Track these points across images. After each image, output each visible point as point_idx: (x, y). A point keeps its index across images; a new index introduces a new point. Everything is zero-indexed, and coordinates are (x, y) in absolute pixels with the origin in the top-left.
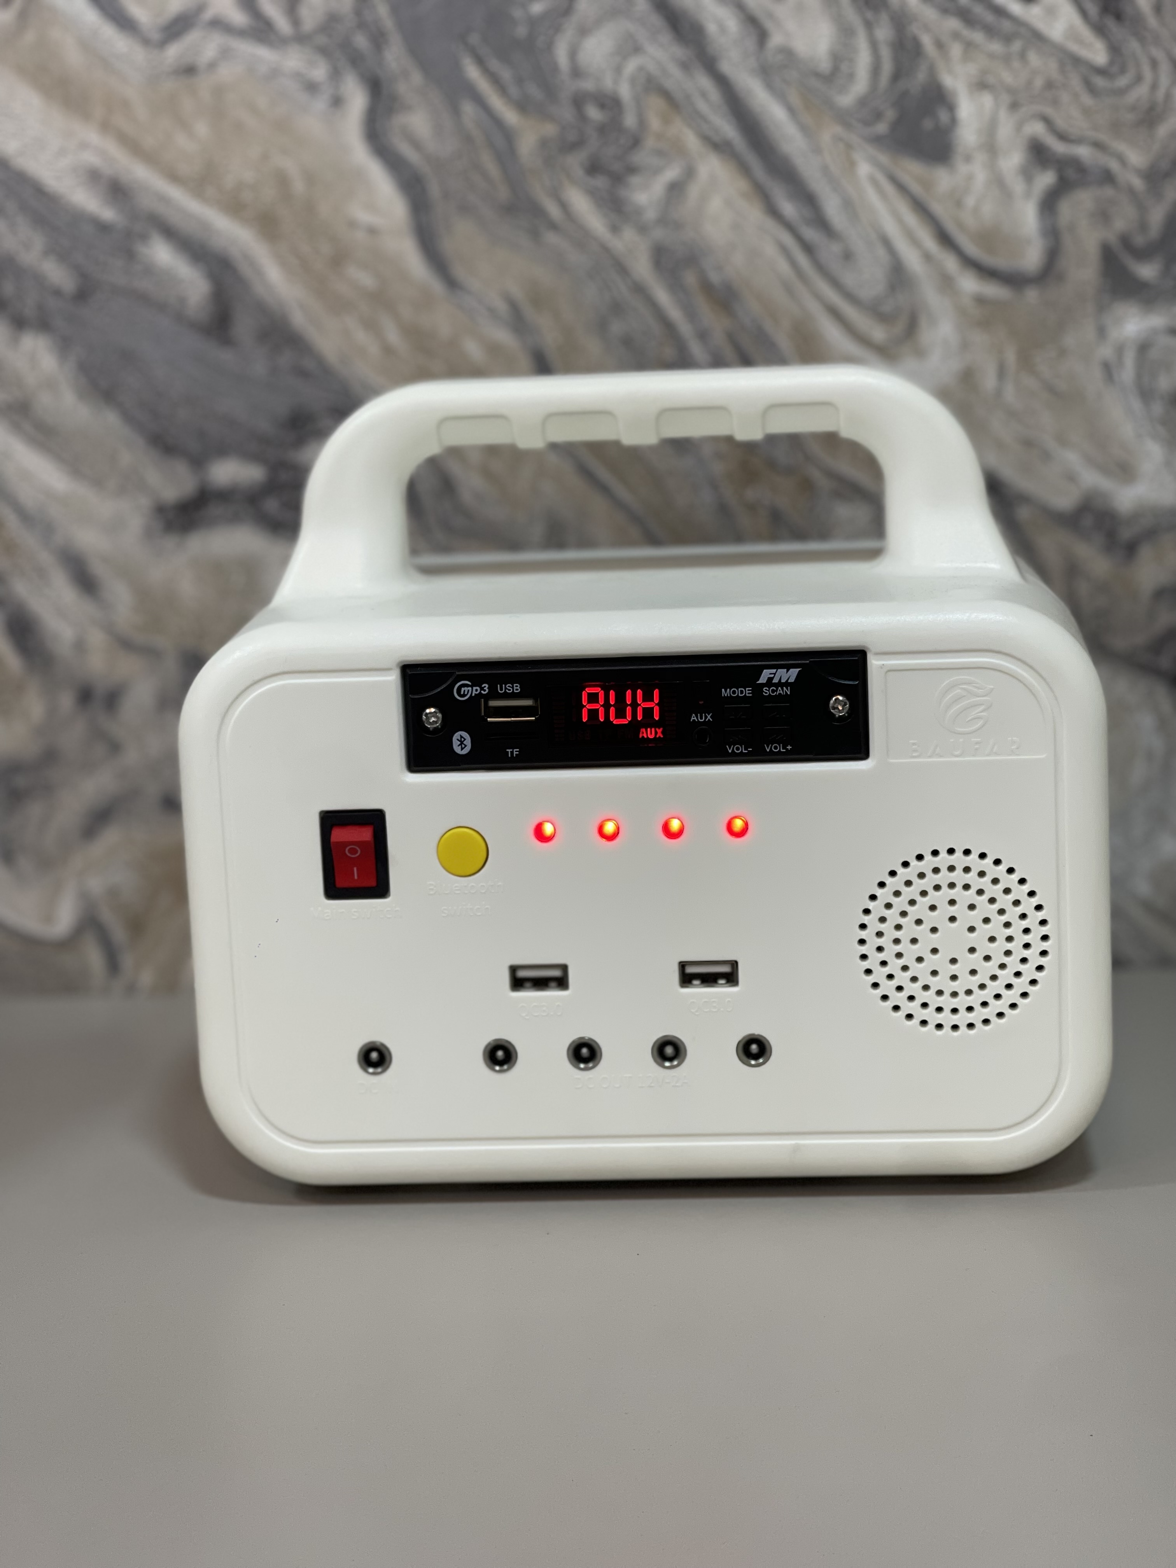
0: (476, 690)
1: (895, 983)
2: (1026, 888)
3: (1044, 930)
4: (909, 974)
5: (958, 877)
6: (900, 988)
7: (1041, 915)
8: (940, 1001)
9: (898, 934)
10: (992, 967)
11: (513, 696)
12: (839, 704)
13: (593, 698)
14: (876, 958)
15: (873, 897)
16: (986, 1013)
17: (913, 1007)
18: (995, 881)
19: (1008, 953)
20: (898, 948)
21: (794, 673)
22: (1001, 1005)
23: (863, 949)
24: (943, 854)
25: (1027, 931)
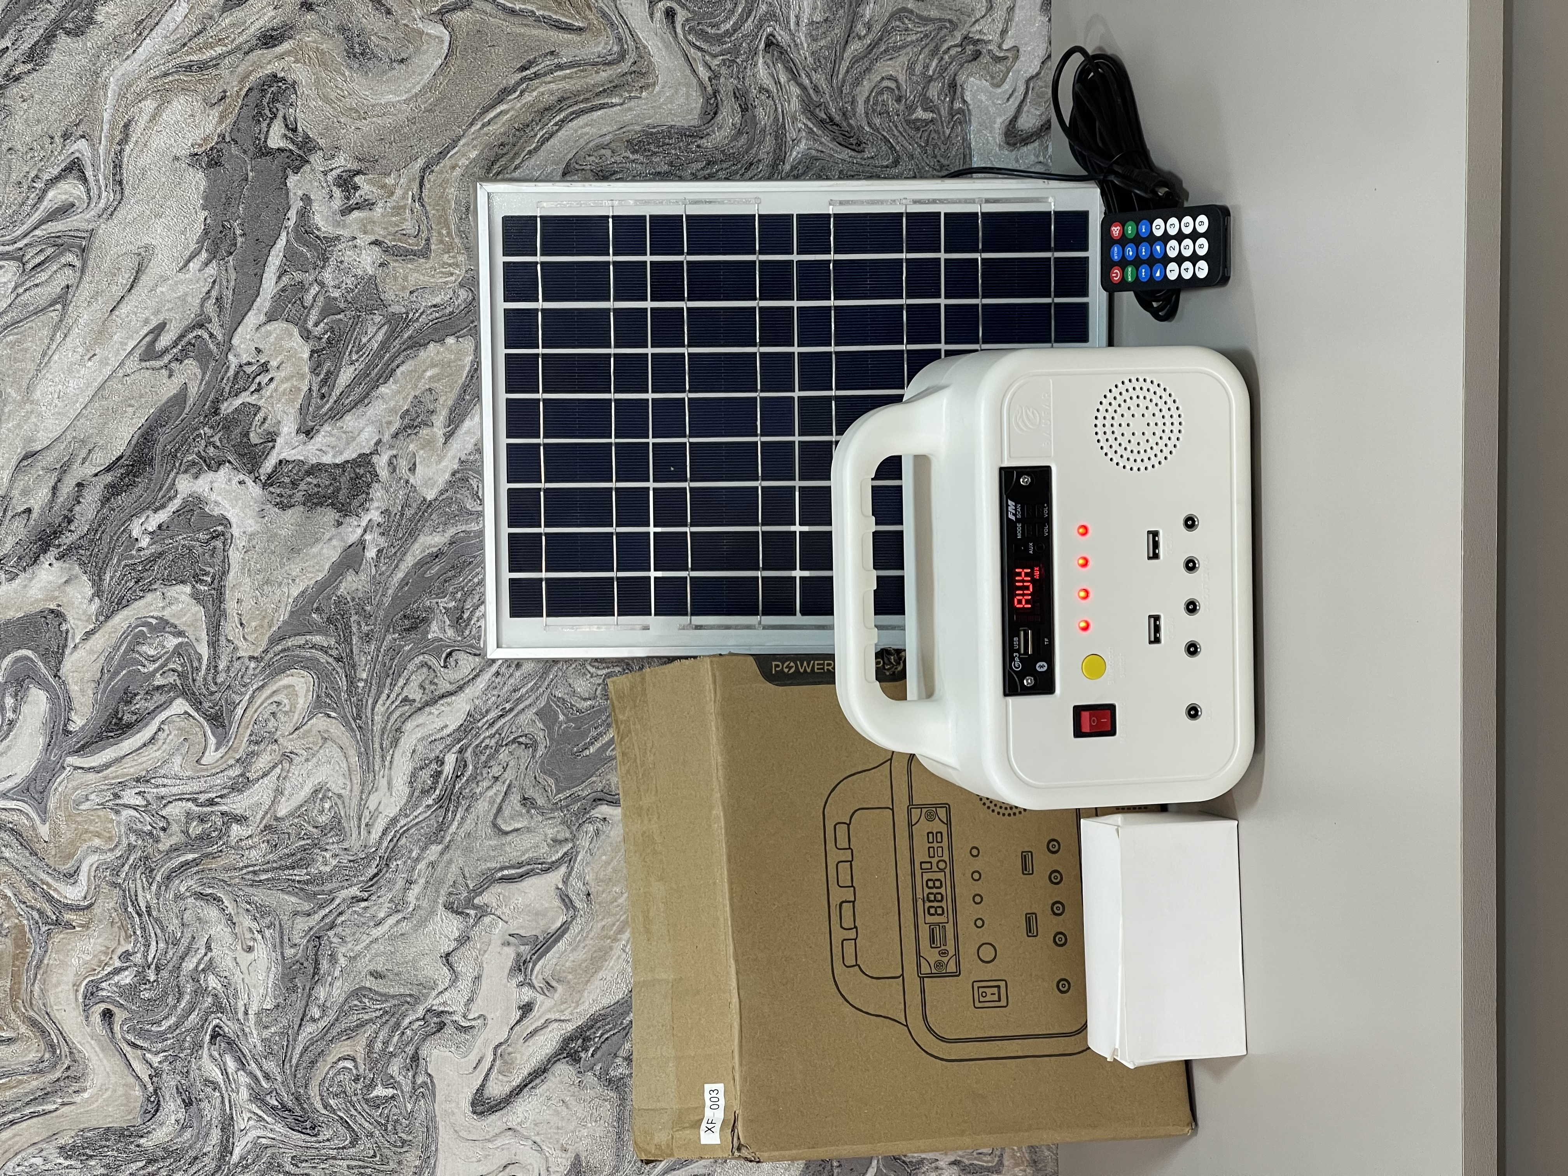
0: (1017, 659)
1: (1159, 453)
2: (1114, 389)
3: (1134, 380)
4: (1155, 446)
5: (1108, 422)
6: (1161, 451)
7: (1127, 382)
8: (1167, 431)
9: (1135, 452)
10: (1151, 406)
11: (1019, 641)
12: (1024, 481)
13: (1020, 602)
14: (1147, 463)
15: (1117, 464)
16: (1173, 409)
17: (1170, 444)
18: (1110, 404)
19: (1145, 398)
20: (1142, 452)
21: (1010, 502)
22: (1170, 401)
23: (1142, 469)
24: (1097, 430)
25: (1134, 389)
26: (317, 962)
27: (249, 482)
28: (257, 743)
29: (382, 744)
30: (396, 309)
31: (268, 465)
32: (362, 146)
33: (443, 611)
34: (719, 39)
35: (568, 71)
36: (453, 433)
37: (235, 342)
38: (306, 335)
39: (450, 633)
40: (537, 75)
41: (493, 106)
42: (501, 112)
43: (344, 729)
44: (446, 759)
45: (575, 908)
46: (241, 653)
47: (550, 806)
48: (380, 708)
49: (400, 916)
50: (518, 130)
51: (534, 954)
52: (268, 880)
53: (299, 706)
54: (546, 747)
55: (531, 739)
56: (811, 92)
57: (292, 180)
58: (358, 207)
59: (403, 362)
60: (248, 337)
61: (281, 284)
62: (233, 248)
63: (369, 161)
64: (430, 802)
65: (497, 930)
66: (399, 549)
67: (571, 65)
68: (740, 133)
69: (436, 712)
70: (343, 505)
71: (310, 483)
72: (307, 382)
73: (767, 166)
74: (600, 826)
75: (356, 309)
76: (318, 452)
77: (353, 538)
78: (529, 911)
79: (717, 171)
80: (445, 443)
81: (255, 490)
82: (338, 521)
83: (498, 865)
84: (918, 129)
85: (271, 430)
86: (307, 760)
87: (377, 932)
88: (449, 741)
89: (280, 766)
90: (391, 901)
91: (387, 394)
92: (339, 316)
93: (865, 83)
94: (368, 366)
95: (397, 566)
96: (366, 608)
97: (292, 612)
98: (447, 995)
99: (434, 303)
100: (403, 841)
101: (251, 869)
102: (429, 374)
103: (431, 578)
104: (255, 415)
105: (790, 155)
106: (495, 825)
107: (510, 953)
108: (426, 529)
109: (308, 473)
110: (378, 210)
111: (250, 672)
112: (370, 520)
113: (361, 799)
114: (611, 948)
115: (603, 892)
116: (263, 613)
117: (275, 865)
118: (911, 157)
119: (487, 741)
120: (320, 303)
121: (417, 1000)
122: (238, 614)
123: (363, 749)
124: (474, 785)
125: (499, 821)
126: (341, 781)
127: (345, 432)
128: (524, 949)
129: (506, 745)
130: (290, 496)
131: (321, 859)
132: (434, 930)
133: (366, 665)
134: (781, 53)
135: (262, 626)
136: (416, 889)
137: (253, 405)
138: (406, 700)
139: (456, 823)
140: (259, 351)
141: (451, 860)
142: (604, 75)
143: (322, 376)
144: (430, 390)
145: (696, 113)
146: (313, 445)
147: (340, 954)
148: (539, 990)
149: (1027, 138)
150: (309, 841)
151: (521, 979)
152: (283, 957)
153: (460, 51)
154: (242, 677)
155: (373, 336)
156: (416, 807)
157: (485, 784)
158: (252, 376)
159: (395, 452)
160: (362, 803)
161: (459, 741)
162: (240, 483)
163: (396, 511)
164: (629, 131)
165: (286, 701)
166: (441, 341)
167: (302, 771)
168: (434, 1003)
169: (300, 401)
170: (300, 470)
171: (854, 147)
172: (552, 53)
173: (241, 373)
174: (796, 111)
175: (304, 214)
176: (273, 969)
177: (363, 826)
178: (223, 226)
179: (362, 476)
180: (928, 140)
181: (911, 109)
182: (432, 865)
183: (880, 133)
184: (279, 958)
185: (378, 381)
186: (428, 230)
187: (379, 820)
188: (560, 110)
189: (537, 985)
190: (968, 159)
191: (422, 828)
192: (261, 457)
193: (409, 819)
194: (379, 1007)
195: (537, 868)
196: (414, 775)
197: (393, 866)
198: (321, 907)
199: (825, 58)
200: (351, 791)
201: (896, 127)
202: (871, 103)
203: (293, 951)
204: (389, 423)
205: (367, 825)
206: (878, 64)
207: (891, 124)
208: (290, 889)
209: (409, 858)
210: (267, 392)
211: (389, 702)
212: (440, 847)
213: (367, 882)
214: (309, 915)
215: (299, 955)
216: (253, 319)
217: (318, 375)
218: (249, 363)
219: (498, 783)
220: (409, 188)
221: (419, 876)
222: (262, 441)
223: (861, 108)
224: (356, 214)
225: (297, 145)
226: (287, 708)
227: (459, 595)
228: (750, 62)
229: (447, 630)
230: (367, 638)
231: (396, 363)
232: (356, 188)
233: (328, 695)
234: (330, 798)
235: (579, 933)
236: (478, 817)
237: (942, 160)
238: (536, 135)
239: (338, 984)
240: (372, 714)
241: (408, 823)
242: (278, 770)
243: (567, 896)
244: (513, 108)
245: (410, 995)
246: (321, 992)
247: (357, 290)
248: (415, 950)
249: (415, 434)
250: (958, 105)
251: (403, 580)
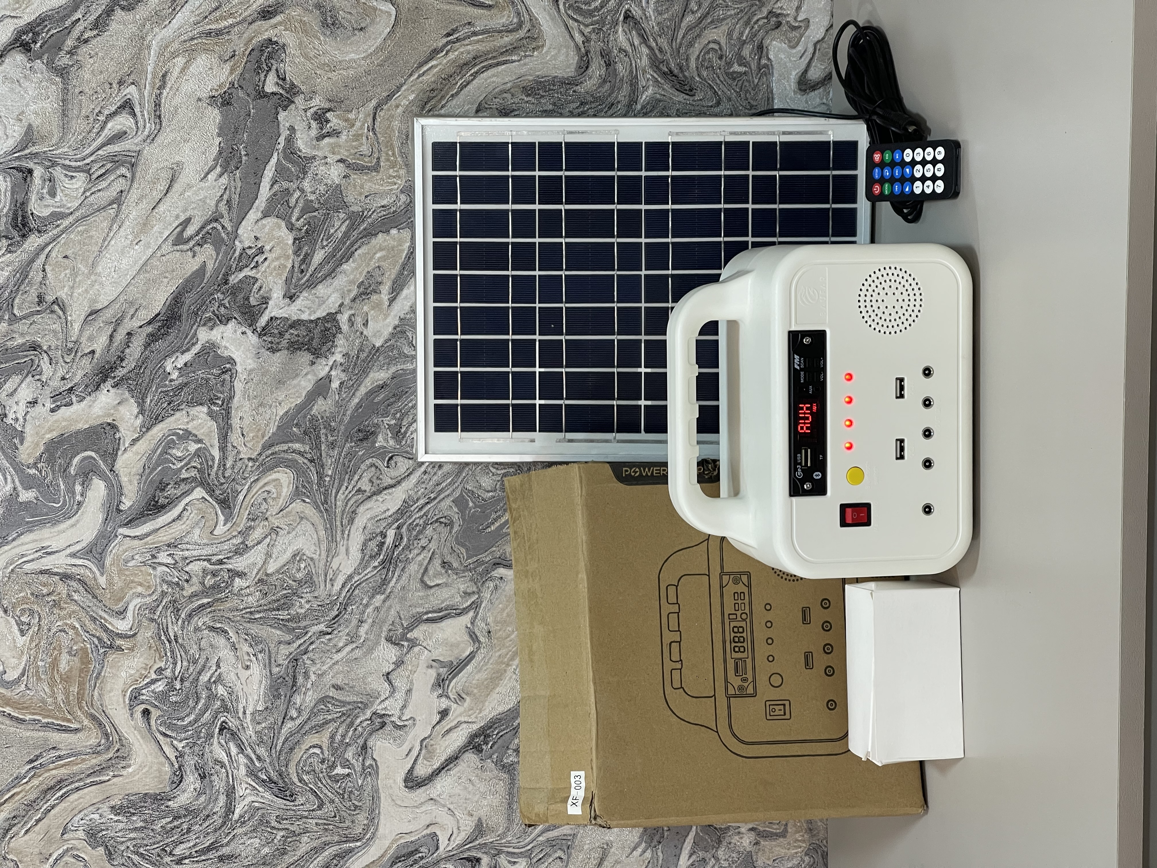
0: (799, 470)
1: (905, 322)
2: (873, 275)
3: (887, 268)
4: (902, 316)
5: (868, 299)
6: (907, 320)
7: (882, 269)
8: (912, 305)
9: (888, 320)
10: (900, 287)
11: (801, 457)
12: (807, 341)
13: (802, 428)
14: (896, 328)
15: (875, 329)
16: (916, 289)
17: (914, 315)
18: (870, 285)
19: (895, 281)
20: (893, 320)
21: (796, 356)
22: (914, 284)
23: (893, 333)
24: (860, 304)
25: (888, 274)
26: (295, 677)
27: (249, 333)
28: (253, 520)
29: (342, 522)
30: (355, 208)
31: (263, 321)
32: (332, 91)
33: (387, 427)
34: (590, 13)
35: (481, 37)
36: (395, 298)
37: (240, 232)
38: (291, 227)
39: (392, 442)
40: (458, 40)
41: (426, 62)
42: (432, 66)
43: (315, 511)
44: (388, 533)
45: (479, 642)
46: (242, 456)
47: (462, 568)
48: (341, 496)
49: (354, 645)
50: (444, 79)
51: (450, 674)
52: (261, 618)
53: (284, 494)
54: (459, 526)
55: (449, 520)
56: (657, 51)
57: (282, 115)
58: (329, 135)
59: (360, 247)
60: (249, 228)
61: (273, 190)
62: (239, 164)
63: (337, 102)
64: (376, 564)
65: (423, 657)
66: (355, 382)
67: (483, 32)
68: (604, 81)
69: (381, 500)
70: (316, 350)
71: (292, 334)
72: (291, 261)
73: (624, 106)
74: (498, 583)
75: (327, 209)
76: (298, 312)
77: (323, 374)
78: (447, 644)
79: (588, 109)
80: (389, 306)
81: (253, 339)
82: (312, 361)
83: (425, 611)
84: (734, 79)
85: (265, 295)
86: (289, 533)
87: (337, 657)
88: (390, 520)
89: (269, 537)
90: (348, 634)
91: (348, 270)
92: (314, 214)
93: (696, 45)
94: (334, 250)
95: (354, 394)
96: (332, 424)
97: (278, 426)
98: (387, 702)
99: (383, 204)
100: (357, 592)
101: (248, 610)
102: (378, 255)
103: (378, 403)
104: (254, 284)
105: (641, 98)
106: (422, 581)
107: (432, 674)
108: (375, 368)
109: (291, 326)
110: (343, 137)
111: (249, 469)
112: (335, 361)
113: (327, 561)
114: (505, 671)
115: (500, 630)
116: (258, 427)
117: (265, 608)
118: (730, 99)
119: (417, 521)
120: (301, 204)
121: (366, 706)
122: (240, 427)
123: (328, 526)
124: (408, 552)
125: (426, 579)
126: (313, 548)
127: (317, 297)
128: (443, 671)
129: (431, 523)
130: (278, 343)
131: (298, 604)
132: (379, 656)
133: (331, 465)
134: (636, 24)
135: (257, 437)
136: (365, 627)
137: (253, 278)
138: (359, 490)
139: (394, 579)
140: (257, 238)
141: (391, 606)
142: (507, 39)
143: (302, 257)
144: (379, 267)
145: (573, 68)
146: (295, 306)
147: (311, 672)
148: (453, 700)
149: (814, 86)
150: (290, 591)
151: (440, 692)
152: (271, 673)
153: (403, 22)
154: (243, 473)
155: (338, 228)
156: (365, 567)
157: (416, 551)
158: (252, 256)
159: (353, 312)
160: (328, 564)
161: (398, 520)
162: (242, 333)
163: (353, 354)
164: (524, 80)
165: (274, 490)
166: (388, 232)
167: (285, 541)
168: (378, 708)
169: (286, 275)
170: (285, 325)
171: (687, 92)
172: (469, 23)
173: (244, 254)
174: (645, 66)
175: (290, 140)
176: (264, 681)
177: (328, 581)
178: (232, 148)
179: (329, 329)
180: (741, 87)
181: (729, 64)
182: (377, 609)
183: (706, 82)
184: (268, 674)
185: (342, 260)
186: (379, 152)
187: (340, 576)
188: (475, 65)
189: (452, 697)
190: (770, 101)
191: (370, 583)
192: (257, 314)
193: (361, 576)
194: (338, 710)
195: (453, 613)
196: (365, 544)
197: (349, 609)
198: (298, 638)
199: (667, 27)
200: (320, 555)
201: (719, 77)
202: (701, 60)
203: (278, 669)
204: (349, 291)
205: (331, 580)
206: (706, 32)
207: (715, 75)
208: (276, 625)
209: (361, 604)
210: (262, 268)
211: (347, 492)
212: (383, 597)
213: (331, 621)
214: (289, 644)
215: (282, 672)
216: (253, 215)
217: (299, 256)
218: (250, 247)
219: (425, 551)
220: (365, 121)
221: (368, 617)
222: (258, 303)
223: (693, 64)
224: (327, 140)
225: (286, 90)
226: (275, 496)
227: (398, 415)
228: (613, 30)
229: (389, 441)
230: (332, 445)
231: (355, 247)
232: (328, 121)
233: (304, 486)
234: (305, 560)
235: (482, 659)
236: (410, 575)
237: (752, 102)
238: (457, 83)
239: (310, 693)
240: (335, 500)
241: (360, 579)
242: (268, 540)
243: (474, 633)
244: (440, 64)
245: (361, 702)
246: (298, 699)
247: (327, 195)
248: (364, 670)
249: (368, 299)
250: (764, 61)
251: (358, 404)
